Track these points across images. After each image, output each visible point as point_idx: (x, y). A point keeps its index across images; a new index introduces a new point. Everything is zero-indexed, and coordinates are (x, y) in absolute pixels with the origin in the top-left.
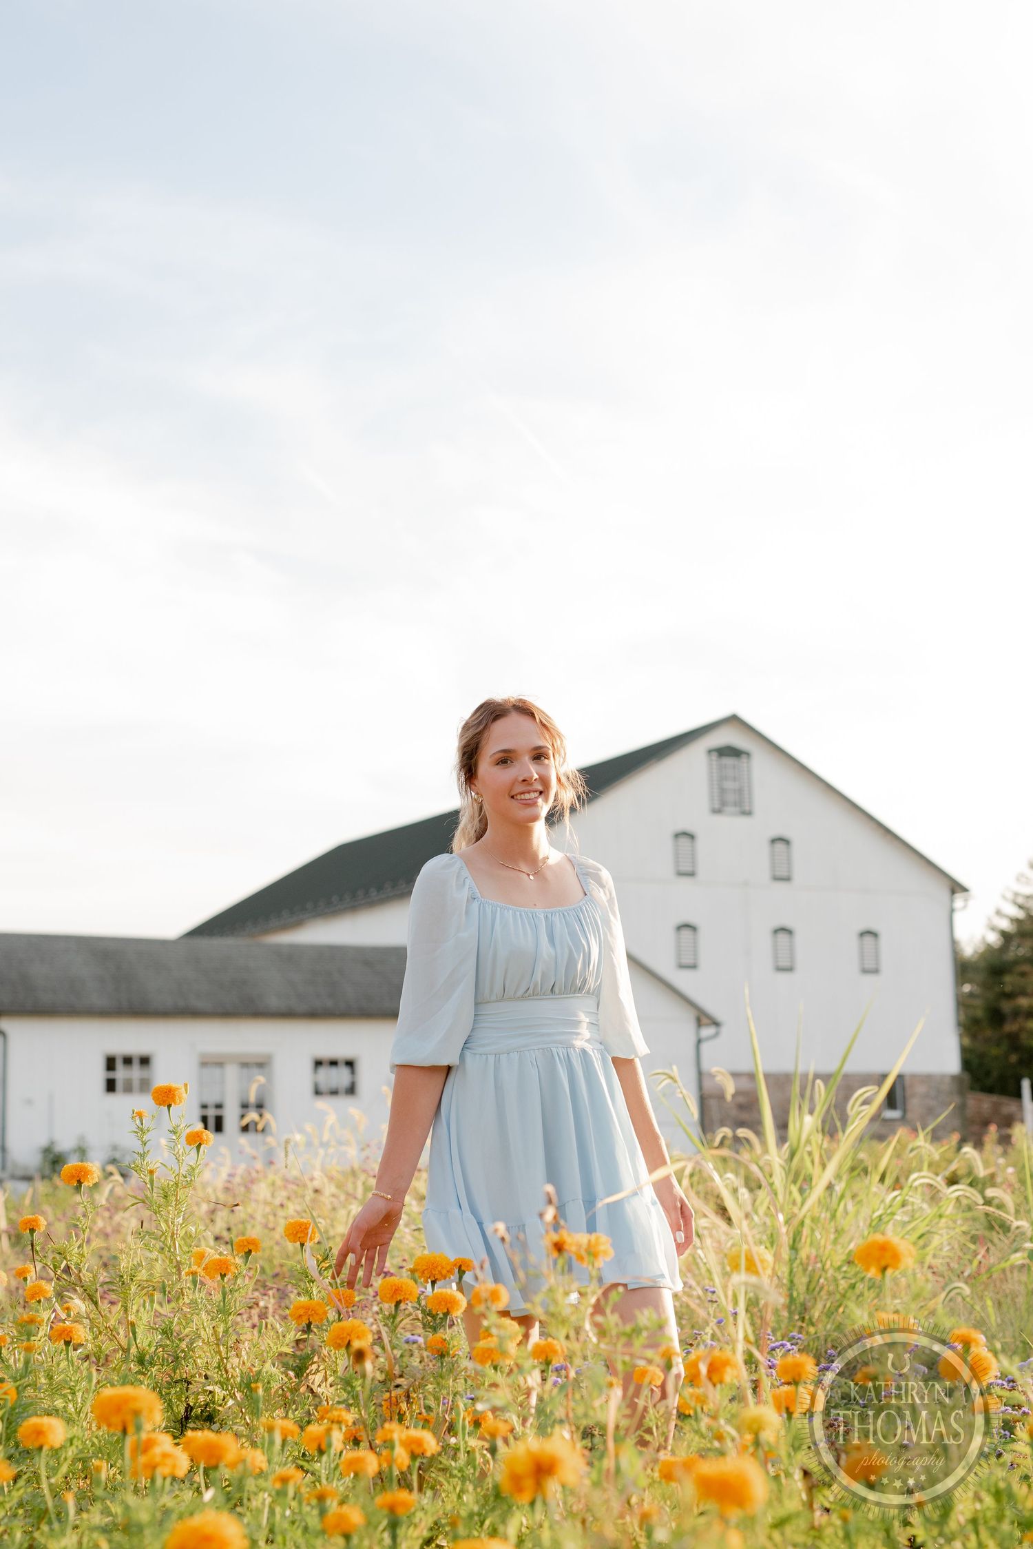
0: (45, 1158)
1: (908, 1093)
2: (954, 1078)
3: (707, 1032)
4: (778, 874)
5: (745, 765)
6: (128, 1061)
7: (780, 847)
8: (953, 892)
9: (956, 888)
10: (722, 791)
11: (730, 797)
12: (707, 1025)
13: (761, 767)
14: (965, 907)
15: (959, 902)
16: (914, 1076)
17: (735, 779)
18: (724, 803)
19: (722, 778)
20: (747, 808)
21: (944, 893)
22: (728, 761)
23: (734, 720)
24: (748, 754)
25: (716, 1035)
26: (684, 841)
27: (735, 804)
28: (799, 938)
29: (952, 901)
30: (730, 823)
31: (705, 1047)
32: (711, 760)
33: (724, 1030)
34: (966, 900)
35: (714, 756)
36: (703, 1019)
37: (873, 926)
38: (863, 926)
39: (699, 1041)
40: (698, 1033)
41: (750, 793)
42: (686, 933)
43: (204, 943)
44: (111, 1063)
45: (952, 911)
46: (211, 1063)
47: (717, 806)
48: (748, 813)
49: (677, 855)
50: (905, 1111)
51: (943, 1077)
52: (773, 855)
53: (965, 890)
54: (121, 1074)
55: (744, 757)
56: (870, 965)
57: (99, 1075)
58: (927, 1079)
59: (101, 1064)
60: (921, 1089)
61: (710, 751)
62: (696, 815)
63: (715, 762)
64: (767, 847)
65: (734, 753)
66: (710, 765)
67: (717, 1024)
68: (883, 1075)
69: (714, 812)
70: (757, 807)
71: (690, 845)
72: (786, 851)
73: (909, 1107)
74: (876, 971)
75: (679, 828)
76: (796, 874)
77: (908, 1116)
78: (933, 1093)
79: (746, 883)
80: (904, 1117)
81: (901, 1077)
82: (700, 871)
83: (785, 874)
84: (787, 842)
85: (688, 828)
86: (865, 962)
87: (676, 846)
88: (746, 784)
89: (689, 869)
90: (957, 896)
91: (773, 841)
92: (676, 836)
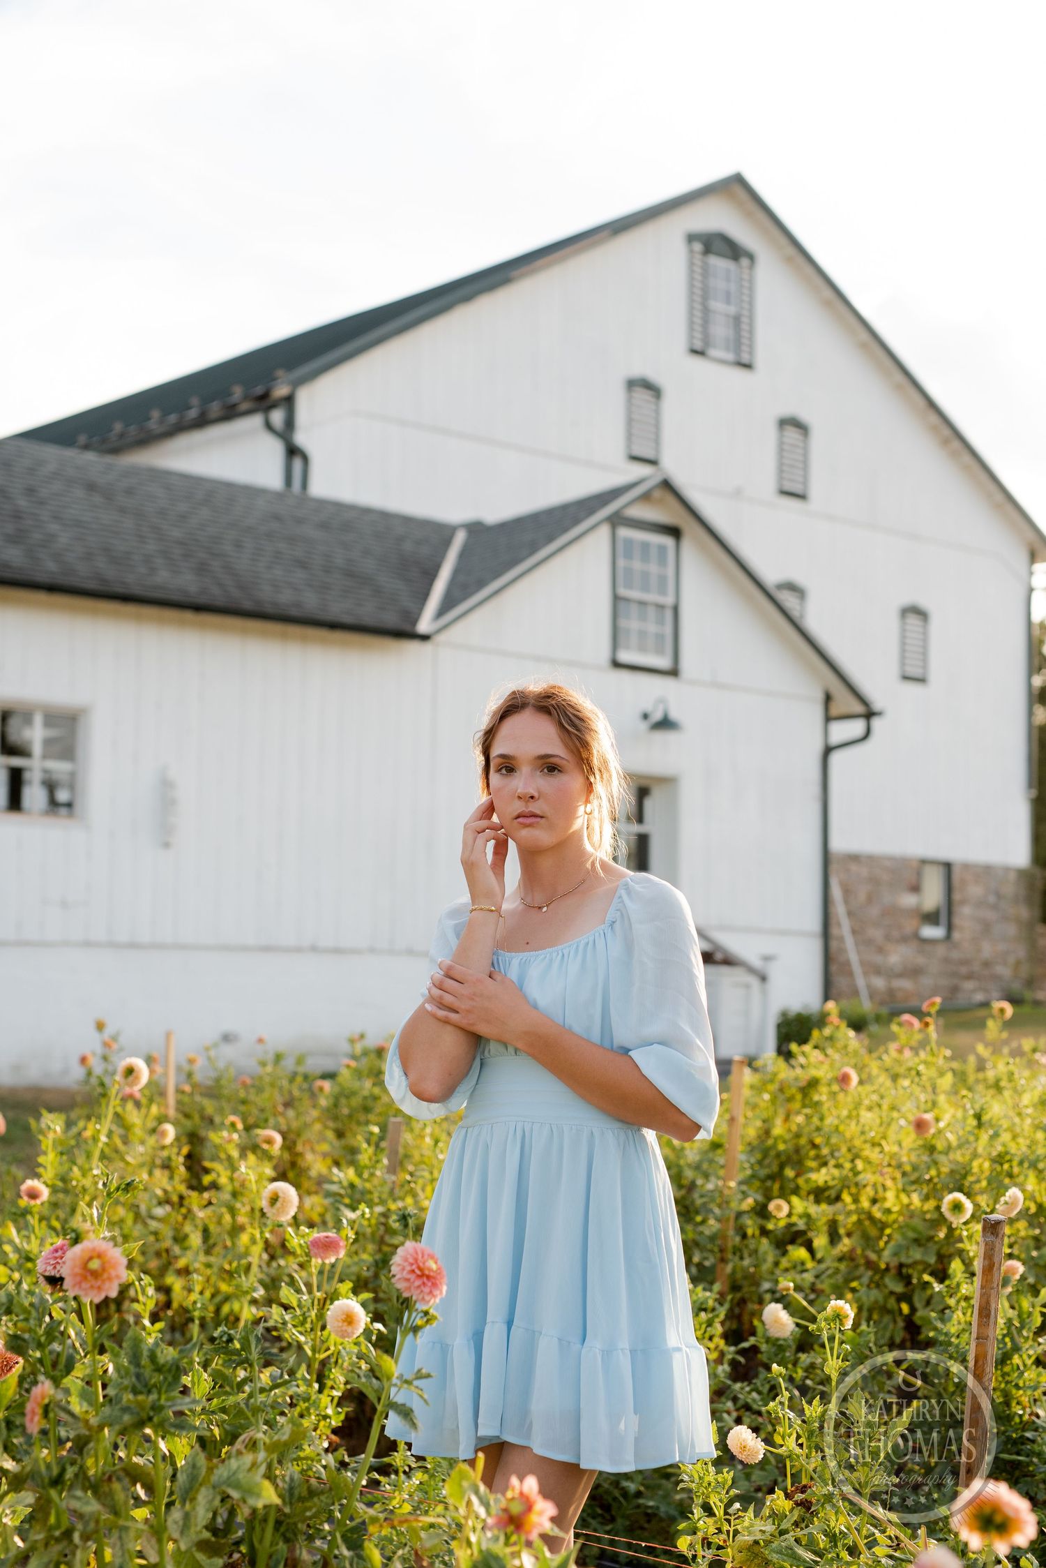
1: (957, 896)
2: (1021, 873)
3: (843, 731)
4: (788, 484)
5: (746, 275)
7: (793, 436)
8: (1033, 557)
9: (1040, 550)
10: (708, 315)
11: (722, 330)
12: (847, 716)
13: (772, 284)
16: (966, 866)
17: (730, 298)
18: (709, 339)
19: (706, 293)
20: (745, 358)
22: (721, 262)
23: (740, 186)
24: (751, 257)
26: (643, 397)
27: (728, 346)
28: (813, 605)
29: (1031, 573)
30: (717, 378)
31: (836, 758)
32: (692, 255)
35: (698, 247)
36: (841, 698)
37: (923, 601)
38: (908, 601)
39: (828, 750)
40: (827, 732)
41: (751, 331)
45: (1031, 590)
47: (698, 344)
49: (631, 422)
50: (950, 927)
51: (1007, 869)
52: (782, 448)
55: (745, 262)
56: (914, 668)
58: (986, 872)
60: (976, 890)
61: (691, 238)
62: (664, 352)
63: (698, 259)
64: (771, 432)
65: (734, 251)
66: (691, 264)
67: (869, 715)
68: (924, 862)
69: (695, 352)
70: (761, 356)
71: (653, 407)
72: (801, 445)
73: (957, 921)
74: (921, 680)
75: (638, 371)
76: (815, 491)
77: (956, 935)
78: (992, 899)
79: (738, 493)
80: (948, 936)
81: (948, 866)
82: (666, 458)
83: (798, 487)
84: (805, 429)
85: (652, 376)
86: (908, 661)
87: (631, 404)
88: (746, 311)
89: (649, 452)
90: (1039, 566)
91: (783, 424)
92: (631, 385)
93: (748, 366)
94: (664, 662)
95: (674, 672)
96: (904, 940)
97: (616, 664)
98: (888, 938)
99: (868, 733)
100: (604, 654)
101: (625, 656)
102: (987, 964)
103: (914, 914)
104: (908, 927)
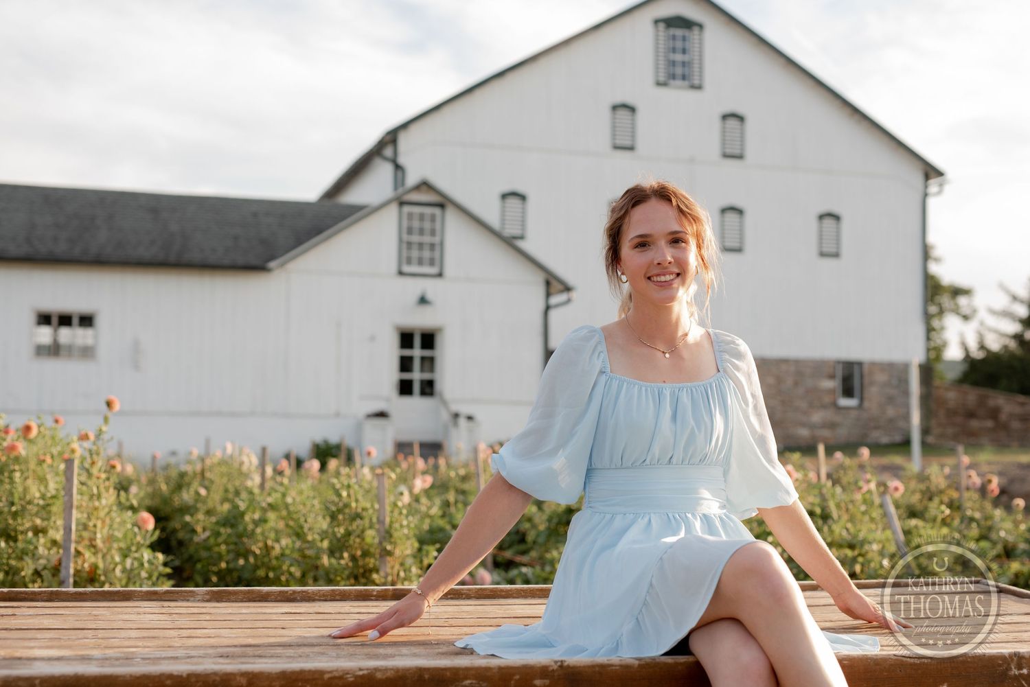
1: (866, 381)
4: (728, 151)
5: (696, 37)
7: (732, 123)
8: (927, 177)
9: (931, 172)
10: (670, 63)
11: (679, 70)
12: (558, 291)
13: (715, 41)
14: (940, 193)
15: (933, 187)
16: (873, 364)
17: (684, 51)
18: (671, 76)
19: (670, 49)
20: (696, 82)
21: (917, 178)
22: (679, 32)
24: (701, 26)
25: (569, 301)
26: (622, 114)
27: (684, 78)
28: (749, 219)
29: (926, 187)
30: (677, 96)
31: (553, 314)
32: (658, 31)
33: (575, 296)
34: (941, 185)
35: (662, 26)
36: (554, 285)
37: (835, 209)
38: (824, 210)
39: (548, 308)
40: (547, 300)
41: (701, 67)
45: (926, 195)
47: (662, 79)
48: (699, 87)
49: (614, 127)
50: (862, 399)
51: (907, 365)
52: (724, 132)
53: (941, 175)
55: (696, 30)
56: (829, 249)
58: (888, 367)
60: (881, 377)
61: (657, 22)
62: (640, 87)
63: (662, 33)
64: (717, 123)
65: (685, 25)
66: (657, 36)
67: (569, 290)
68: (839, 362)
69: (659, 84)
70: (708, 81)
71: (630, 118)
72: (739, 127)
73: (866, 395)
74: (836, 255)
75: (619, 99)
76: (750, 152)
77: (866, 404)
78: (896, 383)
79: (692, 159)
80: (860, 406)
81: (860, 364)
82: (641, 144)
83: (737, 152)
84: (740, 118)
85: (629, 100)
86: (824, 245)
87: (614, 118)
88: (696, 58)
89: (627, 143)
90: (931, 181)
91: (725, 117)
92: (615, 108)
94: (434, 270)
95: (440, 275)
96: (824, 407)
97: (401, 273)
98: (810, 406)
100: (393, 267)
101: (406, 269)
102: (891, 421)
103: (832, 392)
104: (827, 399)
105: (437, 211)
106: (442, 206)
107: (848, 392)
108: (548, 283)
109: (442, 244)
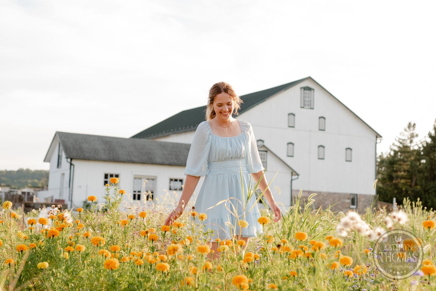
0: (84, 204)
1: (358, 200)
2: (374, 196)
3: (294, 177)
4: (321, 128)
5: (312, 93)
6: (112, 176)
7: (322, 120)
9: (378, 136)
10: (304, 101)
11: (307, 103)
12: (295, 175)
13: (317, 94)
14: (380, 142)
15: (378, 140)
16: (360, 195)
17: (309, 97)
18: (305, 105)
19: (304, 97)
20: (312, 107)
21: (374, 137)
22: (307, 91)
23: (309, 78)
24: (313, 90)
26: (291, 116)
27: (308, 106)
28: (326, 149)
29: (376, 140)
30: (307, 111)
31: (293, 182)
33: (300, 177)
34: (381, 140)
35: (303, 89)
36: (293, 173)
37: (351, 147)
38: (347, 147)
39: (292, 180)
40: (292, 177)
41: (313, 103)
42: (290, 145)
43: (137, 140)
44: (106, 176)
45: (376, 143)
46: (137, 178)
47: (302, 106)
49: (289, 121)
50: (357, 206)
51: (370, 195)
52: (319, 122)
53: (381, 137)
54: (109, 179)
55: (312, 91)
56: (349, 159)
57: (103, 179)
58: (365, 196)
59: (103, 176)
60: (363, 199)
61: (301, 88)
62: (296, 108)
63: (303, 92)
64: (318, 119)
65: (309, 89)
66: (301, 92)
67: (298, 175)
68: (351, 194)
69: (301, 107)
70: (315, 107)
71: (293, 117)
72: (324, 121)
73: (358, 205)
74: (350, 161)
75: (290, 112)
76: (327, 129)
77: (358, 207)
78: (367, 201)
79: (310, 131)
81: (357, 195)
82: (296, 126)
83: (323, 129)
84: (324, 118)
85: (293, 112)
86: (347, 158)
87: (289, 118)
88: (312, 99)
89: (292, 125)
90: (378, 139)
91: (320, 118)
92: (289, 114)
93: (313, 109)
96: (346, 208)
98: (343, 208)
99: (298, 178)
103: (348, 203)
104: (347, 206)
105: (265, 153)
106: (266, 151)
107: (353, 203)
108: (292, 173)
109: (266, 162)
